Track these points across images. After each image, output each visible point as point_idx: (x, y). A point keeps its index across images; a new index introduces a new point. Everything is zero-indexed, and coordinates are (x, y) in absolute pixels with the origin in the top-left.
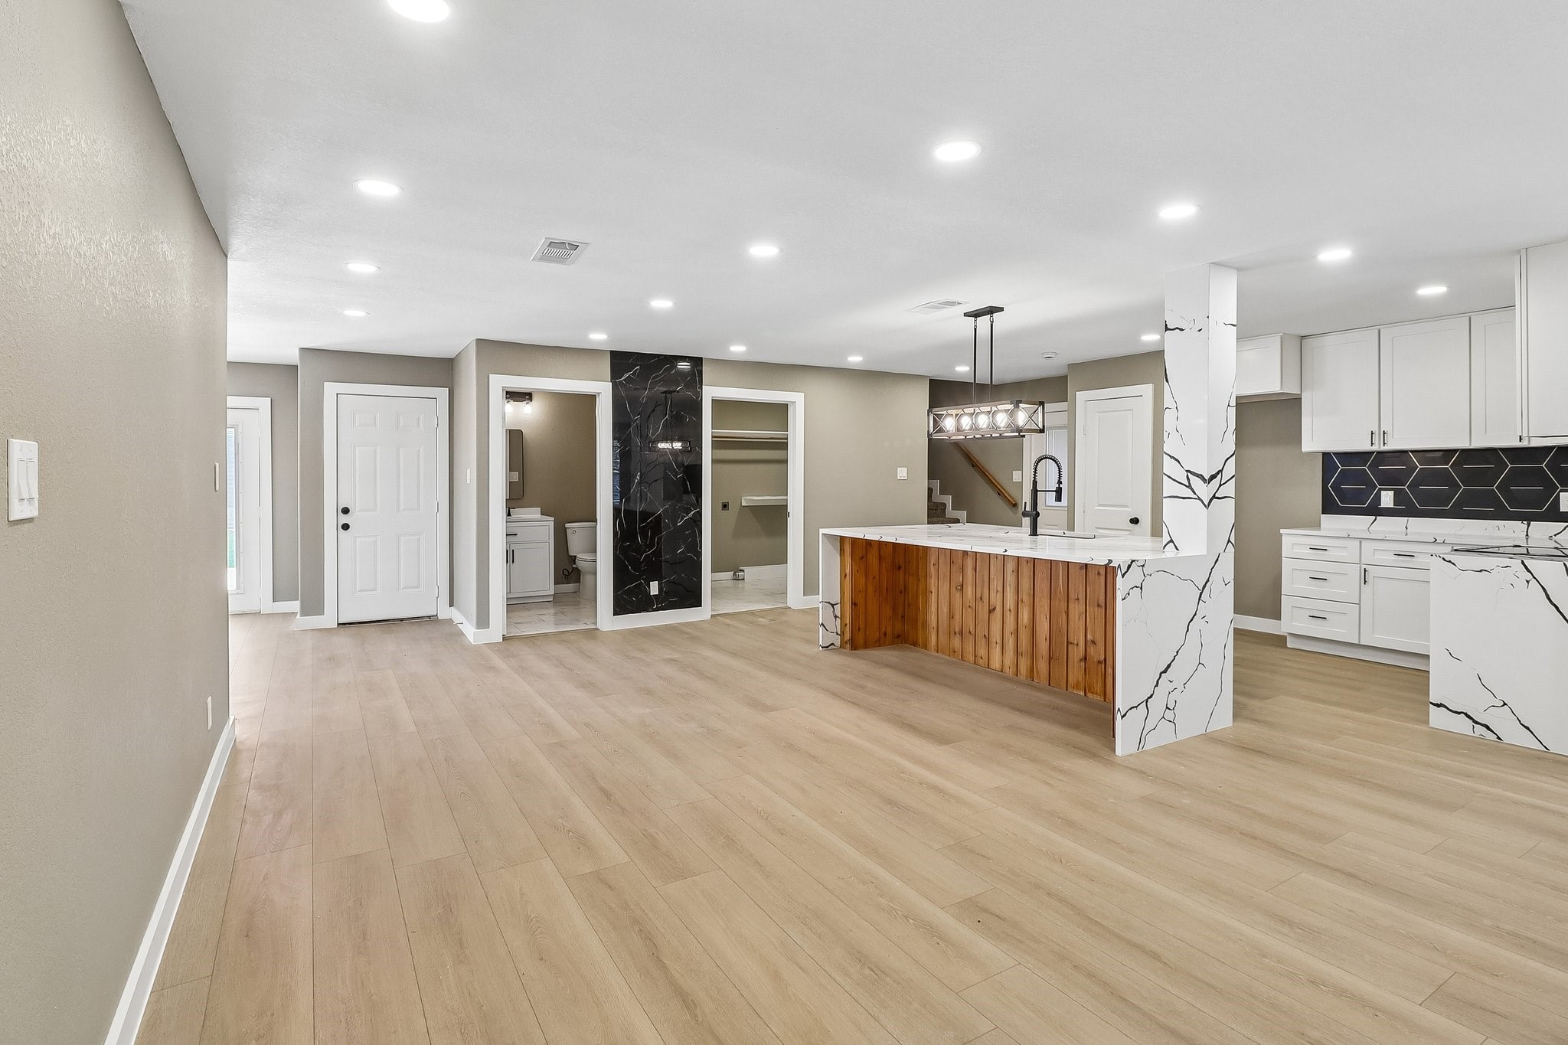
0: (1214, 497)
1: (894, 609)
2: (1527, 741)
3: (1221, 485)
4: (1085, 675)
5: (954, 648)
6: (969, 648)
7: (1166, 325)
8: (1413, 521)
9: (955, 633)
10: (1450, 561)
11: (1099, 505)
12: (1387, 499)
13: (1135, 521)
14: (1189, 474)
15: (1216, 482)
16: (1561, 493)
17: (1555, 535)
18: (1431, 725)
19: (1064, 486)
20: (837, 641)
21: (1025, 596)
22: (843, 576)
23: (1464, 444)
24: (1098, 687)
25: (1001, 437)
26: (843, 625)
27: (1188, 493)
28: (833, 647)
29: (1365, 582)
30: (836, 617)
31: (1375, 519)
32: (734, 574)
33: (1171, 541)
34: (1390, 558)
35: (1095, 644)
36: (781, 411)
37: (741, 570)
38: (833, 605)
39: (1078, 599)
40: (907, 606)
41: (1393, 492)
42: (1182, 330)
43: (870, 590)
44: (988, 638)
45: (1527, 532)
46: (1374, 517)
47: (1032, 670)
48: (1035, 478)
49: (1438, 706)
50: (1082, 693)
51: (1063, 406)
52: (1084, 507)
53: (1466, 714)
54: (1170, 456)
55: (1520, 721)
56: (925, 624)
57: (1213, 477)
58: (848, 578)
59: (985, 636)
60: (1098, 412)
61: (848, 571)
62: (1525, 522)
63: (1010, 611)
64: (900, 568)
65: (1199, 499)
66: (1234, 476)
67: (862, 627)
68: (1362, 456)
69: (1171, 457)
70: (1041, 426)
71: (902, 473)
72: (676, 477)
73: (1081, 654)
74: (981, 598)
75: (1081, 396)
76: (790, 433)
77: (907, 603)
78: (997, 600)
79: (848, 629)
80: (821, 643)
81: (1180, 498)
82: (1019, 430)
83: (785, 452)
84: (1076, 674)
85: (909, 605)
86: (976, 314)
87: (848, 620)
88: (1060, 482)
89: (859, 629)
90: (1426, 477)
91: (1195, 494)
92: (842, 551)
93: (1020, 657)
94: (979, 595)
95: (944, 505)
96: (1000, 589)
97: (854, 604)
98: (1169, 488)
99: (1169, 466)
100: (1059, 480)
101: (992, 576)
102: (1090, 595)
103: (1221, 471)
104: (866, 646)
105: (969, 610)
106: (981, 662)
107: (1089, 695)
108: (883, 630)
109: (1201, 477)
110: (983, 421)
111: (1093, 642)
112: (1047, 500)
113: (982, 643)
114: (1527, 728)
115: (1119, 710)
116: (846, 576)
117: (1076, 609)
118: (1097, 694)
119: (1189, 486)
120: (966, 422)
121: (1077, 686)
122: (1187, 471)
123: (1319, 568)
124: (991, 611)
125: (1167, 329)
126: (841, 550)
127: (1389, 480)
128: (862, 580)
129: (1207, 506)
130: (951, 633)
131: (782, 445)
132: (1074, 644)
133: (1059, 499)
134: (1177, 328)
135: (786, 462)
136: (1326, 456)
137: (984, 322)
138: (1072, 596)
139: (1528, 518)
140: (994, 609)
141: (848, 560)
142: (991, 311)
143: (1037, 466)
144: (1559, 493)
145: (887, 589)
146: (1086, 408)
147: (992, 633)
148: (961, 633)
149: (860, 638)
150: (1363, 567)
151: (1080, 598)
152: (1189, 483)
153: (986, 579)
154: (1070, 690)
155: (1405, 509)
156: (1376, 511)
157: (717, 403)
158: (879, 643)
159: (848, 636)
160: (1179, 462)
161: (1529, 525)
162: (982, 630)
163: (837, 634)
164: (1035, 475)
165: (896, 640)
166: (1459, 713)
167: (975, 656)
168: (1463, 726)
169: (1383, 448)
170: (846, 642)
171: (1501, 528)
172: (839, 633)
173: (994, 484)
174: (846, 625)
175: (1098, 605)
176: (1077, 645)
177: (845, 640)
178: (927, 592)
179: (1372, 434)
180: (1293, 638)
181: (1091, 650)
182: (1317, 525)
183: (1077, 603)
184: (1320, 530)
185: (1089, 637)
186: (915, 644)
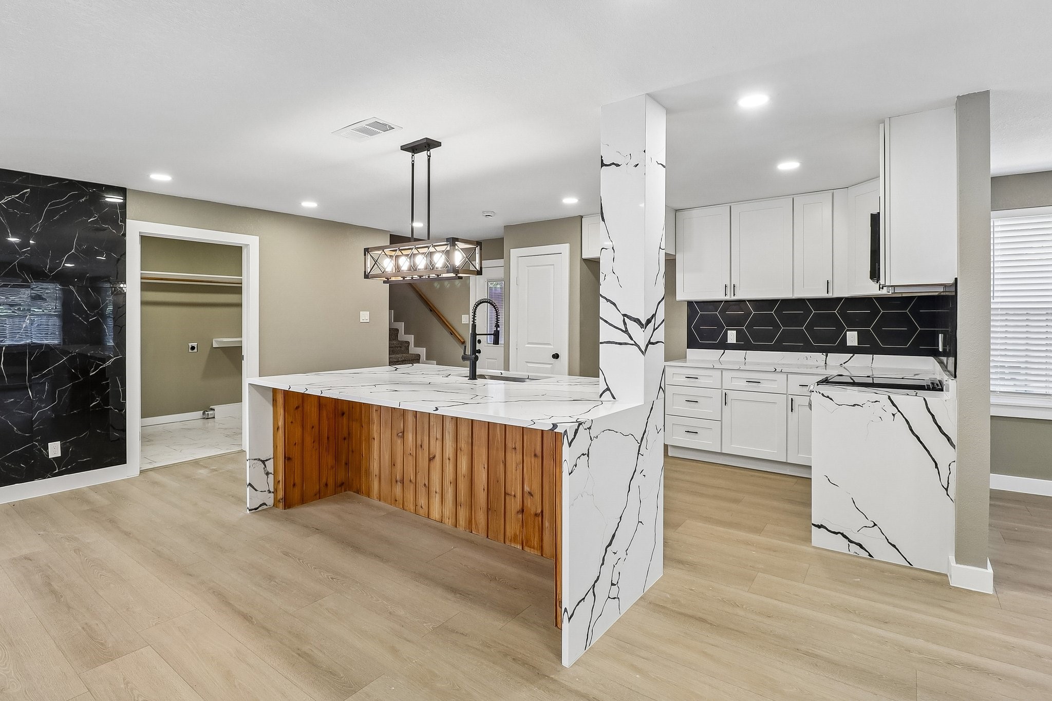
0: (650, 343)
1: (337, 458)
2: (893, 557)
3: (654, 330)
4: (523, 528)
5: (395, 497)
6: (410, 496)
7: (602, 161)
8: (751, 354)
9: (397, 481)
10: (828, 397)
11: (529, 343)
12: (732, 336)
13: (556, 356)
14: (627, 320)
15: (651, 326)
16: (847, 332)
17: (844, 363)
18: (813, 544)
19: (501, 330)
20: (270, 500)
21: (464, 445)
22: (276, 429)
23: (788, 295)
24: (535, 541)
25: (439, 279)
26: (277, 482)
27: (624, 338)
28: (265, 507)
29: (726, 403)
30: (267, 474)
31: (724, 352)
32: (204, 413)
33: (608, 389)
34: (743, 384)
35: (532, 495)
36: (235, 253)
37: (212, 409)
38: (263, 462)
39: (515, 448)
40: (351, 453)
41: (735, 331)
42: (618, 165)
43: (308, 440)
44: (428, 487)
45: (826, 361)
46: (723, 351)
47: (470, 521)
48: (474, 321)
49: (819, 527)
50: (519, 547)
51: (500, 262)
52: (517, 345)
53: (842, 534)
54: (606, 299)
55: (888, 540)
56: (368, 472)
57: (649, 321)
58: (281, 432)
59: (425, 485)
60: (527, 266)
61: (281, 423)
62: (825, 354)
63: (449, 459)
64: (343, 414)
65: (636, 344)
66: (664, 320)
67: (298, 481)
68: (715, 303)
69: (608, 300)
70: (478, 267)
71: (365, 316)
72: (87, 321)
73: (519, 506)
74: (421, 446)
75: (515, 253)
76: (244, 278)
77: (350, 448)
78: (436, 448)
79: (281, 486)
80: (248, 506)
81: (616, 343)
82: (456, 271)
83: (240, 296)
84: (513, 527)
85: (353, 452)
86: (414, 148)
87: (281, 477)
88: (497, 326)
89: (294, 485)
90: (757, 321)
91: (631, 339)
92: (275, 401)
93: (459, 507)
94: (419, 442)
95: (408, 343)
96: (439, 436)
97: (287, 459)
98: (605, 332)
99: (605, 309)
100: (497, 324)
101: (432, 423)
102: (527, 446)
103: (654, 316)
104: (303, 501)
105: (410, 458)
106: (421, 512)
107: (526, 549)
108: (324, 480)
109: (637, 321)
110: (421, 262)
111: (530, 493)
112: (485, 344)
113: (422, 492)
114: (894, 546)
115: (566, 610)
116: (278, 429)
117: (513, 459)
118: (534, 548)
119: (626, 331)
120: (404, 264)
121: (514, 539)
122: (624, 315)
123: (692, 393)
124: (431, 459)
125: (603, 165)
126: (273, 400)
127: (733, 323)
128: (298, 431)
129: (643, 353)
130: (393, 481)
131: (237, 289)
132: (511, 495)
133: (496, 342)
134: (613, 164)
135: (240, 305)
136: (690, 303)
137: (421, 157)
138: (510, 445)
139: (826, 351)
140: (434, 457)
141: (281, 411)
142: (428, 145)
143: (475, 310)
144: (846, 332)
145: (328, 438)
146: (518, 263)
147: (432, 482)
148: (402, 482)
149: (296, 494)
150: (724, 391)
151: (518, 448)
152: (626, 328)
153: (426, 426)
154: (508, 542)
155: (743, 345)
156: (724, 345)
157: (146, 241)
158: (320, 495)
159: (281, 494)
160: (614, 304)
161: (827, 356)
162: (422, 480)
163: (270, 492)
164: (474, 318)
165: (339, 489)
166: (836, 533)
167: (416, 505)
168: (840, 545)
169: (733, 298)
170: (279, 501)
171: (809, 358)
172: (272, 490)
173: (446, 325)
174: (279, 482)
175: (535, 455)
176: (515, 496)
177: (279, 498)
178: (369, 439)
179: (726, 286)
180: (673, 449)
181: (528, 502)
182: (684, 357)
183: (514, 452)
184: (686, 363)
185: (527, 488)
186: (358, 491)
